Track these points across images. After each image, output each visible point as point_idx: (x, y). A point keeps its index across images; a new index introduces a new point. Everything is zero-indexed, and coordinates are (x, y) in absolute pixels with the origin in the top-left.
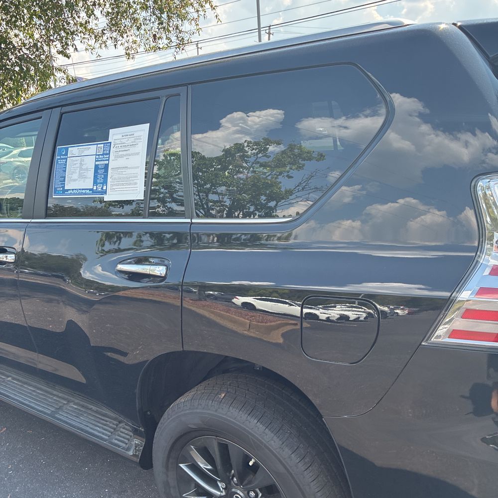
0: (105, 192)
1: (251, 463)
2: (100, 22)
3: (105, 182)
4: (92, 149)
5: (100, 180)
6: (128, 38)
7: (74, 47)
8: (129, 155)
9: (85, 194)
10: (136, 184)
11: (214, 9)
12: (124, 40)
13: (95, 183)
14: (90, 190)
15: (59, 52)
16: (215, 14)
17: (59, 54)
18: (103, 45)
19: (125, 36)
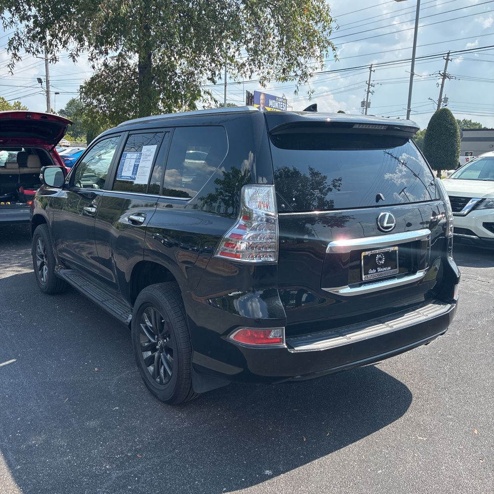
0: (135, 179)
1: (163, 321)
2: (243, 56)
3: (136, 174)
4: (135, 155)
5: (134, 173)
6: (264, 70)
7: (219, 76)
8: (147, 160)
9: (128, 179)
10: (146, 176)
11: (334, 50)
12: (260, 71)
13: (133, 174)
14: (131, 177)
15: (209, 79)
16: (335, 55)
17: (209, 80)
18: (244, 75)
19: (262, 68)
